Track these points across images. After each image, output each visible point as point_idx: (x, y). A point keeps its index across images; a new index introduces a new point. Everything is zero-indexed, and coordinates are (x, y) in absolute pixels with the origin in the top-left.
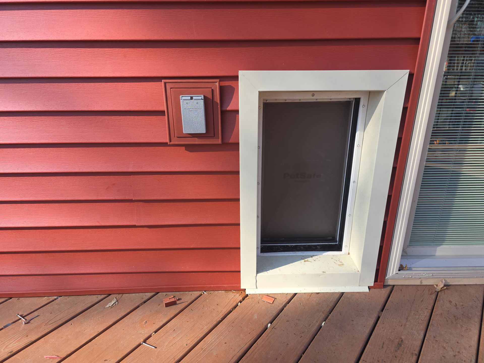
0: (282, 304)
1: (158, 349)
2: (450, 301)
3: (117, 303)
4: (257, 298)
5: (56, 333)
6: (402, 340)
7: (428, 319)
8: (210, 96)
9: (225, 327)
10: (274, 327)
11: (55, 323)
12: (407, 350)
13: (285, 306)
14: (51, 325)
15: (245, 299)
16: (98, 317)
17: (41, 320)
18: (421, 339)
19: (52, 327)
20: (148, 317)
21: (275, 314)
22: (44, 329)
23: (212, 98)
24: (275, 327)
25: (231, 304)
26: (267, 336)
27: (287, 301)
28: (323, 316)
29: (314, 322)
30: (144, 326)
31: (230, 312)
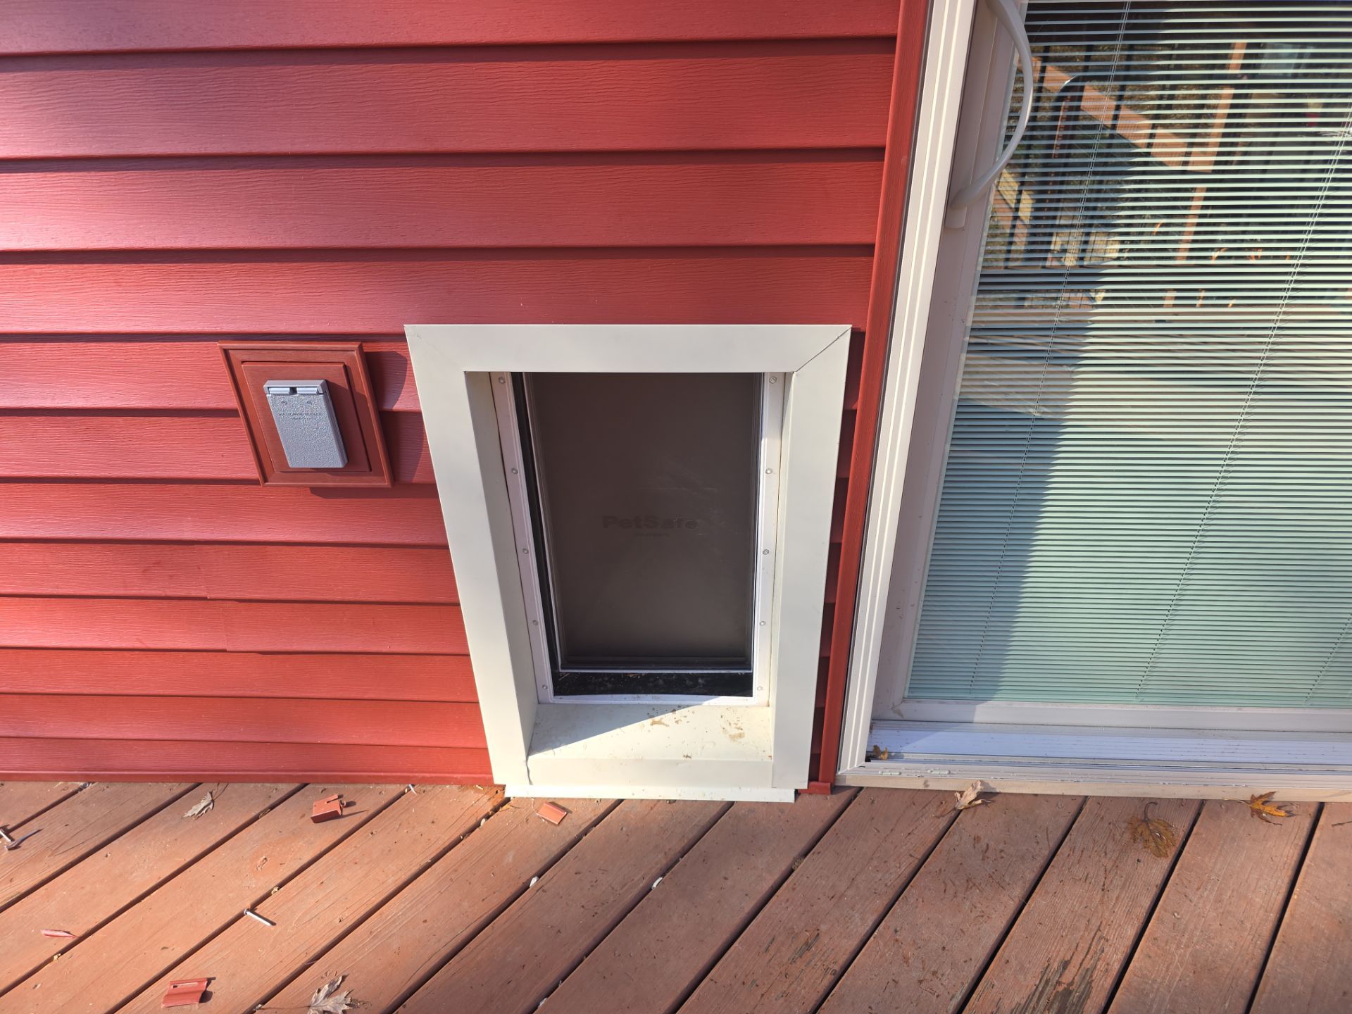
0: (580, 827)
1: (278, 928)
2: (978, 837)
3: (211, 806)
4: (527, 809)
5: (72, 877)
6: (818, 934)
7: (901, 883)
8: (342, 382)
9: (435, 882)
10: (543, 886)
11: (72, 851)
12: (818, 961)
13: (585, 832)
14: (63, 856)
15: (500, 810)
16: (164, 842)
17: (43, 841)
18: (863, 934)
19: (65, 860)
20: (271, 847)
21: (556, 853)
22: (47, 865)
23: (347, 387)
24: (545, 888)
25: (463, 822)
26: (521, 908)
27: (594, 818)
28: (663, 862)
29: (636, 879)
30: (259, 868)
31: (458, 841)
